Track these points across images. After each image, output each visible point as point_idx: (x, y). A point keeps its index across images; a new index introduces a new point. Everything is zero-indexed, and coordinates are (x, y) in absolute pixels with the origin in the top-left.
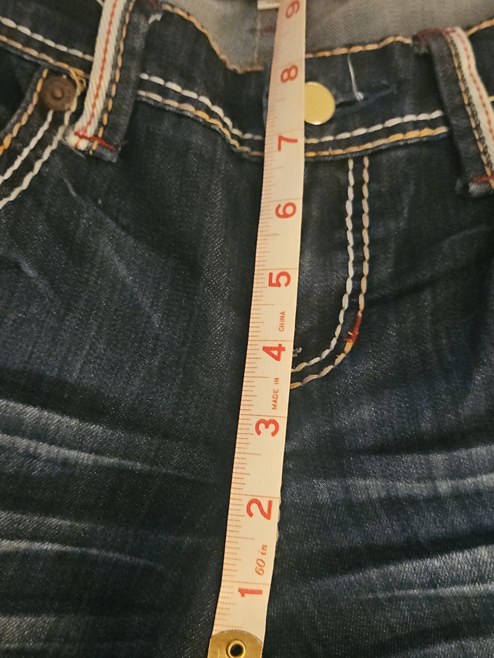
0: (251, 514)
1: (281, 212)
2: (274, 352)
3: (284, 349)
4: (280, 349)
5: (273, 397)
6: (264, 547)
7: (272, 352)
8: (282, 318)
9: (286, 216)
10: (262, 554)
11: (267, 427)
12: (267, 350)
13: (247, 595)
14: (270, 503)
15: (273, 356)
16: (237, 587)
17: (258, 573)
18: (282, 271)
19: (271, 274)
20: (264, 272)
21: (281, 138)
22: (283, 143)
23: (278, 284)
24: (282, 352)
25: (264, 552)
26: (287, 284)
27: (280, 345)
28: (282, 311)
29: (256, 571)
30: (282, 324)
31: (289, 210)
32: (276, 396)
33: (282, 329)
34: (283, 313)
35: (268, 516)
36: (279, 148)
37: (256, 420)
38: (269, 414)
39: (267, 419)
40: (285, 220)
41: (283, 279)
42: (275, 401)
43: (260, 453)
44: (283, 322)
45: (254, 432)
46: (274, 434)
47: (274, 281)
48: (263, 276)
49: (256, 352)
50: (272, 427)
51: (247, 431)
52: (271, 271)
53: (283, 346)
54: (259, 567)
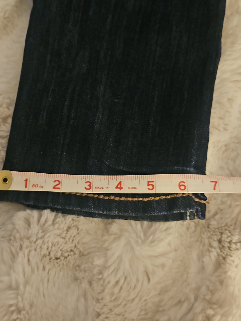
0: (55, 181)
1: (182, 184)
2: (119, 186)
3: (120, 190)
4: (121, 188)
5: (100, 187)
6: (42, 187)
7: (119, 185)
8: (134, 188)
9: (180, 186)
10: (40, 186)
11: (88, 185)
12: (120, 183)
13: (25, 182)
14: (59, 188)
15: (118, 185)
16: (28, 178)
17: (33, 185)
18: (155, 186)
19: (153, 182)
20: (154, 178)
21: (216, 182)
22: (214, 183)
23: (148, 185)
24: (119, 189)
25: (41, 187)
26: (149, 189)
27: (122, 188)
28: (137, 188)
29: (34, 184)
30: (131, 188)
31: (182, 187)
32: (101, 188)
33: (129, 188)
34: (136, 188)
35: (54, 188)
36: (211, 182)
37: (91, 181)
38: (93, 186)
39: (91, 185)
40: (178, 186)
41: (151, 187)
42: (99, 188)
43: (78, 183)
44: (132, 188)
45: (86, 181)
46: (86, 188)
47: (150, 183)
48: (152, 178)
49: (119, 179)
50: (88, 187)
51: (86, 179)
52: (154, 182)
53: (122, 189)
54: (35, 185)
